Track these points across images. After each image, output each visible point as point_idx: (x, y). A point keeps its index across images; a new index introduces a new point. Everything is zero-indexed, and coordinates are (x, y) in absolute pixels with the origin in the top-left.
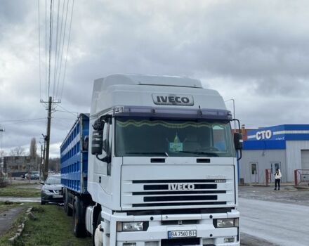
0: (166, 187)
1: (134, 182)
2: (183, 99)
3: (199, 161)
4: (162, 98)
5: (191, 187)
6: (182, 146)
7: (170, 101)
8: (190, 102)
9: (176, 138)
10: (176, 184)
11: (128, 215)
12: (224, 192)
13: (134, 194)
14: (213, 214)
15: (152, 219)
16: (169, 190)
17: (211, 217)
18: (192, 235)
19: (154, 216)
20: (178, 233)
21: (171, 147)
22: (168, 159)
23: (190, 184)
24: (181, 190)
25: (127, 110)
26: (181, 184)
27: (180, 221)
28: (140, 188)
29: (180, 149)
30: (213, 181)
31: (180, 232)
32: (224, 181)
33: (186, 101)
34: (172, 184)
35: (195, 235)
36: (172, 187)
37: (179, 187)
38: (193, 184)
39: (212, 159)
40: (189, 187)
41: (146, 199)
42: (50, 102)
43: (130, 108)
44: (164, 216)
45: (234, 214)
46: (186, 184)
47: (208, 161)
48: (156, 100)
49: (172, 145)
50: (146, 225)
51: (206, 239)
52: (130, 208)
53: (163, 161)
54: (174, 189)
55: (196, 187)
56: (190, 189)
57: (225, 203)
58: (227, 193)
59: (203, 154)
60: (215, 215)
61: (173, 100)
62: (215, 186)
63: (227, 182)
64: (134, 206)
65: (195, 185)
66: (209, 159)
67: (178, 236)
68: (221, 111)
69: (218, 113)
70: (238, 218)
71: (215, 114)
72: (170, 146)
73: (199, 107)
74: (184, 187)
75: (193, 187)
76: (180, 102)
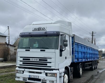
0: (29, 60)
1: (21, 57)
3: (41, 51)
5: (38, 60)
6: (38, 45)
10: (33, 58)
11: (19, 68)
12: (51, 63)
13: (20, 61)
15: (25, 70)
17: (44, 72)
21: (34, 46)
22: (31, 50)
23: (37, 59)
24: (34, 61)
25: (23, 34)
26: (34, 59)
27: (35, 72)
28: (22, 59)
29: (37, 46)
30: (46, 58)
31: (33, 76)
33: (44, 29)
34: (32, 58)
35: (38, 78)
36: (31, 60)
37: (34, 60)
38: (38, 59)
40: (37, 60)
41: (23, 63)
43: (24, 33)
44: (29, 70)
45: (54, 72)
46: (36, 59)
47: (44, 51)
49: (34, 45)
50: (23, 72)
51: (42, 80)
53: (29, 50)
54: (32, 61)
55: (40, 60)
56: (37, 61)
57: (50, 67)
58: (52, 63)
60: (46, 71)
61: (39, 29)
62: (47, 60)
63: (52, 59)
64: (20, 65)
65: (39, 59)
66: (45, 50)
67: (32, 77)
68: (55, 32)
69: (54, 33)
70: (56, 74)
71: (53, 33)
73: (46, 31)
74: (35, 60)
75: (39, 60)
76: (41, 30)
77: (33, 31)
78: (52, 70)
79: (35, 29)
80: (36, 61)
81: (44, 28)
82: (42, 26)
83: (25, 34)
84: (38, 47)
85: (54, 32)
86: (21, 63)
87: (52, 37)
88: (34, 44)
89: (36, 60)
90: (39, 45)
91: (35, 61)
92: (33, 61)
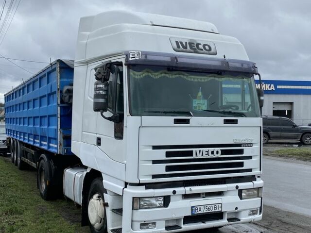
0: (191, 153)
1: (155, 147)
2: (204, 46)
3: (226, 122)
4: (181, 43)
5: (217, 153)
6: (206, 104)
7: (191, 47)
8: (213, 51)
9: (200, 94)
10: (201, 149)
11: (147, 188)
12: (251, 158)
13: (155, 162)
14: (239, 184)
15: (174, 192)
16: (194, 157)
17: (237, 187)
18: (217, 210)
19: (177, 189)
20: (202, 208)
22: (194, 120)
23: (216, 149)
24: (207, 157)
26: (207, 149)
27: (203, 194)
28: (161, 154)
30: (240, 145)
31: (205, 206)
32: (250, 145)
33: (208, 49)
34: (198, 149)
35: (220, 210)
36: (197, 153)
37: (205, 153)
38: (219, 149)
39: (239, 119)
40: (215, 153)
41: (168, 169)
44: (188, 188)
47: (235, 122)
48: (175, 46)
49: (196, 103)
51: (229, 213)
52: (150, 180)
53: (187, 121)
54: (200, 156)
55: (223, 152)
56: (216, 156)
58: (253, 159)
59: (230, 114)
60: (242, 185)
61: (194, 47)
62: (242, 151)
63: (254, 146)
64: (154, 176)
65: (221, 150)
66: (236, 120)
67: (202, 212)
69: (242, 65)
70: (262, 188)
72: (194, 103)
73: (225, 58)
74: (210, 153)
75: (220, 152)
76: (202, 50)
78: (254, 178)
80: (211, 156)
81: (210, 47)
82: (202, 39)
83: (150, 58)
86: (161, 169)
88: (194, 100)
89: (212, 153)
91: (209, 157)
92: (202, 157)
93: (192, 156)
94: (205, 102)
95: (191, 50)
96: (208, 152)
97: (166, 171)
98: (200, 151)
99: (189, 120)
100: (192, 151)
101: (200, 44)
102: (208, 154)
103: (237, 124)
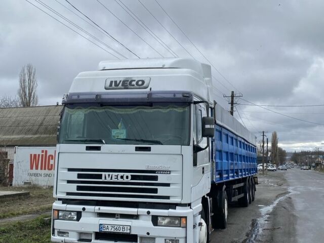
0: (100, 177)
1: (70, 170)
3: (138, 149)
4: (116, 82)
5: (127, 177)
6: (125, 133)
7: (123, 85)
8: (145, 85)
9: (120, 125)
10: (111, 173)
11: (63, 203)
12: (168, 185)
13: (69, 182)
14: (150, 210)
15: (84, 209)
16: (103, 180)
17: (149, 213)
18: (125, 231)
19: (86, 207)
20: (110, 227)
22: (105, 147)
23: (126, 174)
24: (116, 180)
25: (75, 97)
26: (116, 174)
27: (118, 214)
28: (74, 176)
29: (123, 136)
30: (154, 172)
31: (113, 226)
33: (141, 84)
35: (128, 231)
36: (106, 177)
38: (129, 174)
39: (153, 147)
40: (125, 177)
41: (79, 188)
42: (233, 96)
43: (79, 95)
44: (97, 207)
45: (179, 211)
46: (122, 174)
47: (148, 149)
48: (108, 85)
49: (114, 132)
50: (79, 214)
51: (143, 238)
52: (64, 196)
53: (98, 148)
54: (108, 179)
55: (133, 177)
56: (125, 180)
57: (168, 198)
58: (171, 187)
60: (154, 212)
61: (127, 84)
62: (156, 178)
63: (172, 174)
64: (68, 194)
65: (131, 175)
66: (150, 148)
67: (110, 231)
68: (179, 93)
69: (174, 96)
70: (186, 217)
71: (171, 96)
72: (112, 133)
73: (151, 90)
74: (119, 177)
75: (130, 177)
76: (134, 85)
77: (106, 89)
78: (174, 206)
79: (111, 82)
80: (120, 180)
81: (143, 82)
82: (136, 75)
83: (82, 97)
84: (125, 138)
85: (175, 93)
86: (73, 188)
87: (168, 110)
88: (113, 130)
89: (122, 177)
90: (128, 134)
91: (118, 181)
92: (111, 181)
93: (101, 178)
94: (124, 131)
95: (123, 87)
96: (117, 176)
97: (77, 190)
98: (109, 175)
99: (100, 147)
100: (101, 175)
101: (134, 81)
102: (117, 178)
103: (150, 151)
